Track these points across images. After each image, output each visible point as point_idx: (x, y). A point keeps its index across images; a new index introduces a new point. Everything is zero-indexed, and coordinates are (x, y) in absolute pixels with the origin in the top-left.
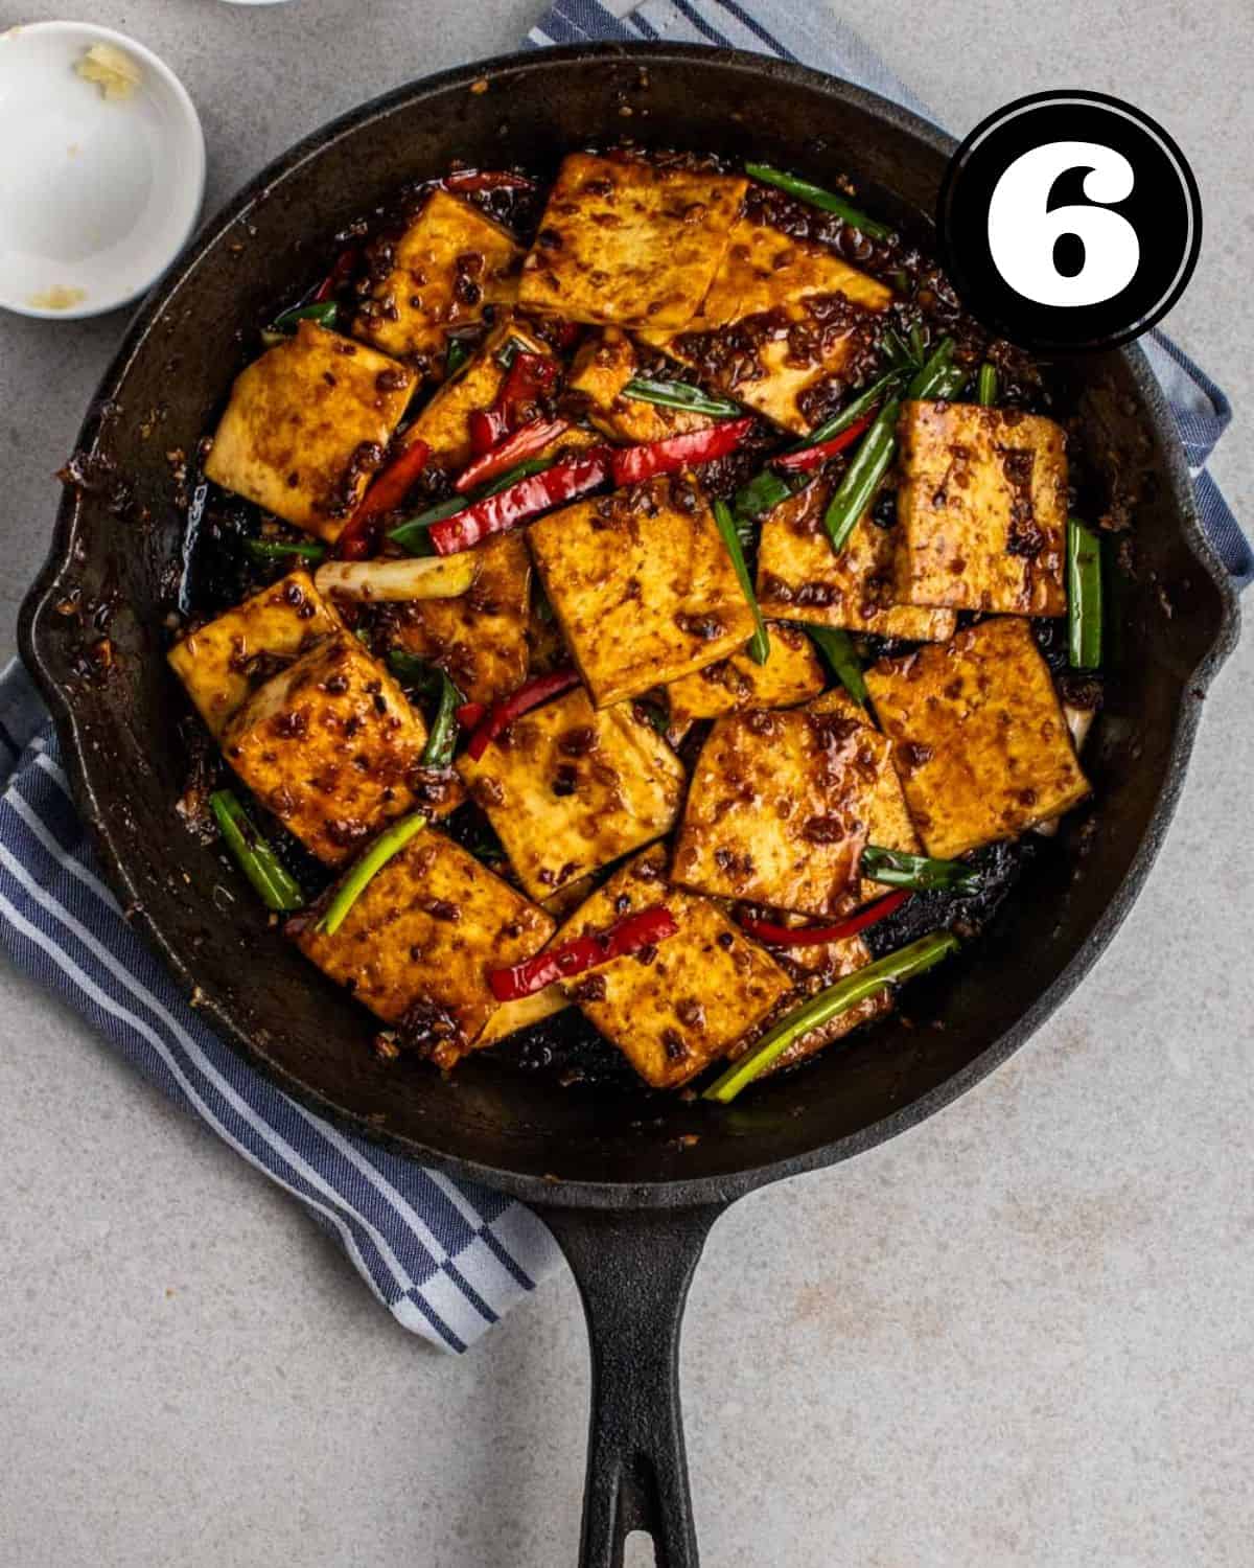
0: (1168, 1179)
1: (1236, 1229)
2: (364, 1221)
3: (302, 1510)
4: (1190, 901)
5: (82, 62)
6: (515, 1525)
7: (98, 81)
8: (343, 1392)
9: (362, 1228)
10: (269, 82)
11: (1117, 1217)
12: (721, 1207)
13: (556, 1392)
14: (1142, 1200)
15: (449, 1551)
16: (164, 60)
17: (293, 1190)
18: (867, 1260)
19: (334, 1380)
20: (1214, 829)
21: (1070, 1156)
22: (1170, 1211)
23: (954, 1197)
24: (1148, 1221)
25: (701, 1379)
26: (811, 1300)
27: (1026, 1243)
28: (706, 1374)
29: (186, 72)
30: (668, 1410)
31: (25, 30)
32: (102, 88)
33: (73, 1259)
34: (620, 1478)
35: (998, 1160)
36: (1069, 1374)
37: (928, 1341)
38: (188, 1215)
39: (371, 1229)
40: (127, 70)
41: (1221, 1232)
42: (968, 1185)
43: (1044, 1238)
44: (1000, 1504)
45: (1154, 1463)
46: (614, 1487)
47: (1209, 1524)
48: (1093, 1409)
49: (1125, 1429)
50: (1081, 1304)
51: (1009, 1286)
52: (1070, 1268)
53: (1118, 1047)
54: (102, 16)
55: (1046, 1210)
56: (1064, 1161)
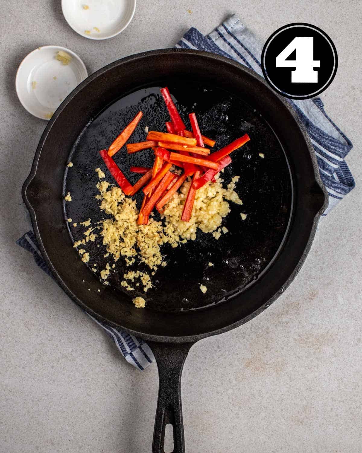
0: (338, 329)
5: (57, 56)
7: (61, 60)
9: (119, 337)
11: (326, 340)
12: (193, 343)
14: (332, 335)
16: (77, 55)
18: (263, 352)
22: (339, 338)
23: (285, 336)
24: (334, 340)
26: (249, 363)
27: (303, 347)
33: (63, 358)
34: (165, 410)
35: (295, 326)
36: (315, 380)
37: (279, 372)
38: (92, 346)
39: (121, 337)
41: (352, 343)
42: (288, 332)
43: (308, 346)
44: (298, 413)
45: (337, 402)
46: (163, 413)
47: (351, 416)
48: (321, 388)
49: (330, 393)
50: (317, 362)
51: (299, 358)
52: (314, 353)
53: (325, 297)
54: (61, 44)
55: (308, 338)
56: (312, 326)
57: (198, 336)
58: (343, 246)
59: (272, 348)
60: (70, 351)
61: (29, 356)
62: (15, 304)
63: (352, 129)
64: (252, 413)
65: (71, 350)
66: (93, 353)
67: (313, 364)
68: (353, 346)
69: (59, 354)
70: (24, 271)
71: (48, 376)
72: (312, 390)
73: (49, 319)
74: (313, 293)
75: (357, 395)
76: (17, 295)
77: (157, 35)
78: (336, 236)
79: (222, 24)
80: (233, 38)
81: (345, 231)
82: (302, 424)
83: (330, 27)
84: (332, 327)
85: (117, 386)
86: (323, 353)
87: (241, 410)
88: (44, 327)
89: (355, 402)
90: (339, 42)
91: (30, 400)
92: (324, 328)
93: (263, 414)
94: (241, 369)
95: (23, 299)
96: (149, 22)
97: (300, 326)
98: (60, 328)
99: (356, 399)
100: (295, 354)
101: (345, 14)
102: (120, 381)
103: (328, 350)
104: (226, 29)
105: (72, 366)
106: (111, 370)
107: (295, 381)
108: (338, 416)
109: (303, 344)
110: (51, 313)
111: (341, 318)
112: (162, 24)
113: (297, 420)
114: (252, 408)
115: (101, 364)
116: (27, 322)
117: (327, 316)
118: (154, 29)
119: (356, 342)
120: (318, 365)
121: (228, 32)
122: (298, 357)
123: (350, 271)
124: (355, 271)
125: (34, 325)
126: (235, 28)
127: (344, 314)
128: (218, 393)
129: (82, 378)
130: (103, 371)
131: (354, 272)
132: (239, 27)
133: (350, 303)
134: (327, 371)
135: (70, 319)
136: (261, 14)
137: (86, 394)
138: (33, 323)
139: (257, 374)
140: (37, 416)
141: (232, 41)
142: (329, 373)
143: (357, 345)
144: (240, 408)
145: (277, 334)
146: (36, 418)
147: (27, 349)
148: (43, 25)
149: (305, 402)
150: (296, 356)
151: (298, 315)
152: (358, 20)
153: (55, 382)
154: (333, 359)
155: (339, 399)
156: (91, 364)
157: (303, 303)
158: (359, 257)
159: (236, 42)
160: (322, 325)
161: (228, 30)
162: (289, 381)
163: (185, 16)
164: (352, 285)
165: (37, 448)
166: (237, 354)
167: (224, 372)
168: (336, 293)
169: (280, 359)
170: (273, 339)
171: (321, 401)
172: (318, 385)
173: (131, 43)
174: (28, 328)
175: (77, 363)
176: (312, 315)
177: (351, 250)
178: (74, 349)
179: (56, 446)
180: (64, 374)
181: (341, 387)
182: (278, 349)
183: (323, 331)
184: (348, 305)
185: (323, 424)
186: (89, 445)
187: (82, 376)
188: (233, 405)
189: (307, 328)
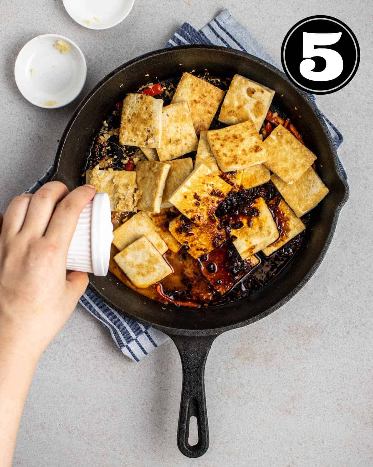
0: (328, 322)
1: (345, 334)
2: (116, 328)
3: (112, 406)
4: (333, 252)
5: (56, 44)
6: (165, 409)
7: (60, 49)
8: (123, 376)
9: (115, 329)
10: (102, 49)
11: (315, 331)
12: (216, 336)
13: (176, 376)
14: (322, 327)
15: (149, 415)
16: (76, 43)
17: (99, 319)
18: (253, 342)
19: (121, 373)
20: (339, 234)
21: (303, 316)
22: (328, 329)
23: (275, 326)
24: (323, 332)
25: (212, 372)
26: (239, 353)
27: (292, 338)
28: (213, 371)
29: (82, 47)
30: (202, 386)
31: (41, 36)
32: (61, 51)
33: (55, 343)
34: (189, 403)
35: (285, 317)
36: (304, 370)
37: (268, 362)
38: (83, 332)
39: (117, 330)
40: (67, 46)
41: (341, 335)
42: (278, 323)
43: (297, 337)
44: (286, 403)
45: (325, 393)
46: (188, 405)
47: (339, 408)
48: (310, 379)
49: (318, 384)
50: (306, 353)
52: (304, 344)
53: (315, 289)
54: (61, 33)
55: (297, 330)
57: (221, 329)
59: (262, 338)
63: (346, 124)
64: (240, 402)
66: (85, 340)
67: (301, 355)
68: (341, 338)
72: (300, 381)
75: (345, 387)
77: (155, 27)
79: (214, 19)
80: (225, 33)
82: (290, 414)
84: (322, 319)
85: (107, 372)
86: (312, 344)
87: (230, 399)
89: (342, 393)
92: (313, 319)
93: (252, 404)
94: (231, 358)
96: (148, 14)
97: (290, 317)
99: (344, 390)
100: (284, 345)
101: (342, 10)
102: (111, 367)
103: (317, 341)
104: (218, 24)
105: (63, 352)
106: (103, 356)
107: (284, 371)
108: (325, 407)
109: (293, 335)
111: (331, 311)
113: (284, 410)
114: (241, 397)
115: (92, 350)
117: (317, 308)
120: (307, 357)
122: (287, 347)
123: (340, 264)
124: (346, 264)
126: (227, 23)
127: (334, 306)
129: (74, 364)
130: (94, 357)
131: (344, 265)
132: (231, 22)
133: (340, 296)
134: (315, 362)
137: (77, 380)
139: (247, 364)
141: (224, 36)
143: (345, 337)
144: (229, 396)
145: (267, 325)
148: (43, 14)
149: (293, 393)
150: (285, 347)
152: (355, 17)
153: (47, 367)
154: (322, 351)
155: (327, 390)
156: (83, 350)
158: (350, 250)
160: (312, 316)
161: (220, 25)
162: (277, 371)
163: (184, 8)
164: (342, 278)
166: (227, 344)
167: (214, 361)
168: (326, 286)
169: (269, 350)
170: (262, 329)
171: (309, 391)
172: (306, 376)
175: (69, 349)
176: (302, 306)
177: (342, 243)
178: (66, 335)
179: (46, 430)
180: (55, 359)
181: (329, 378)
182: (267, 340)
183: (313, 323)
184: (337, 298)
185: (310, 414)
186: (78, 430)
187: (74, 362)
188: (221, 394)
189: (297, 319)
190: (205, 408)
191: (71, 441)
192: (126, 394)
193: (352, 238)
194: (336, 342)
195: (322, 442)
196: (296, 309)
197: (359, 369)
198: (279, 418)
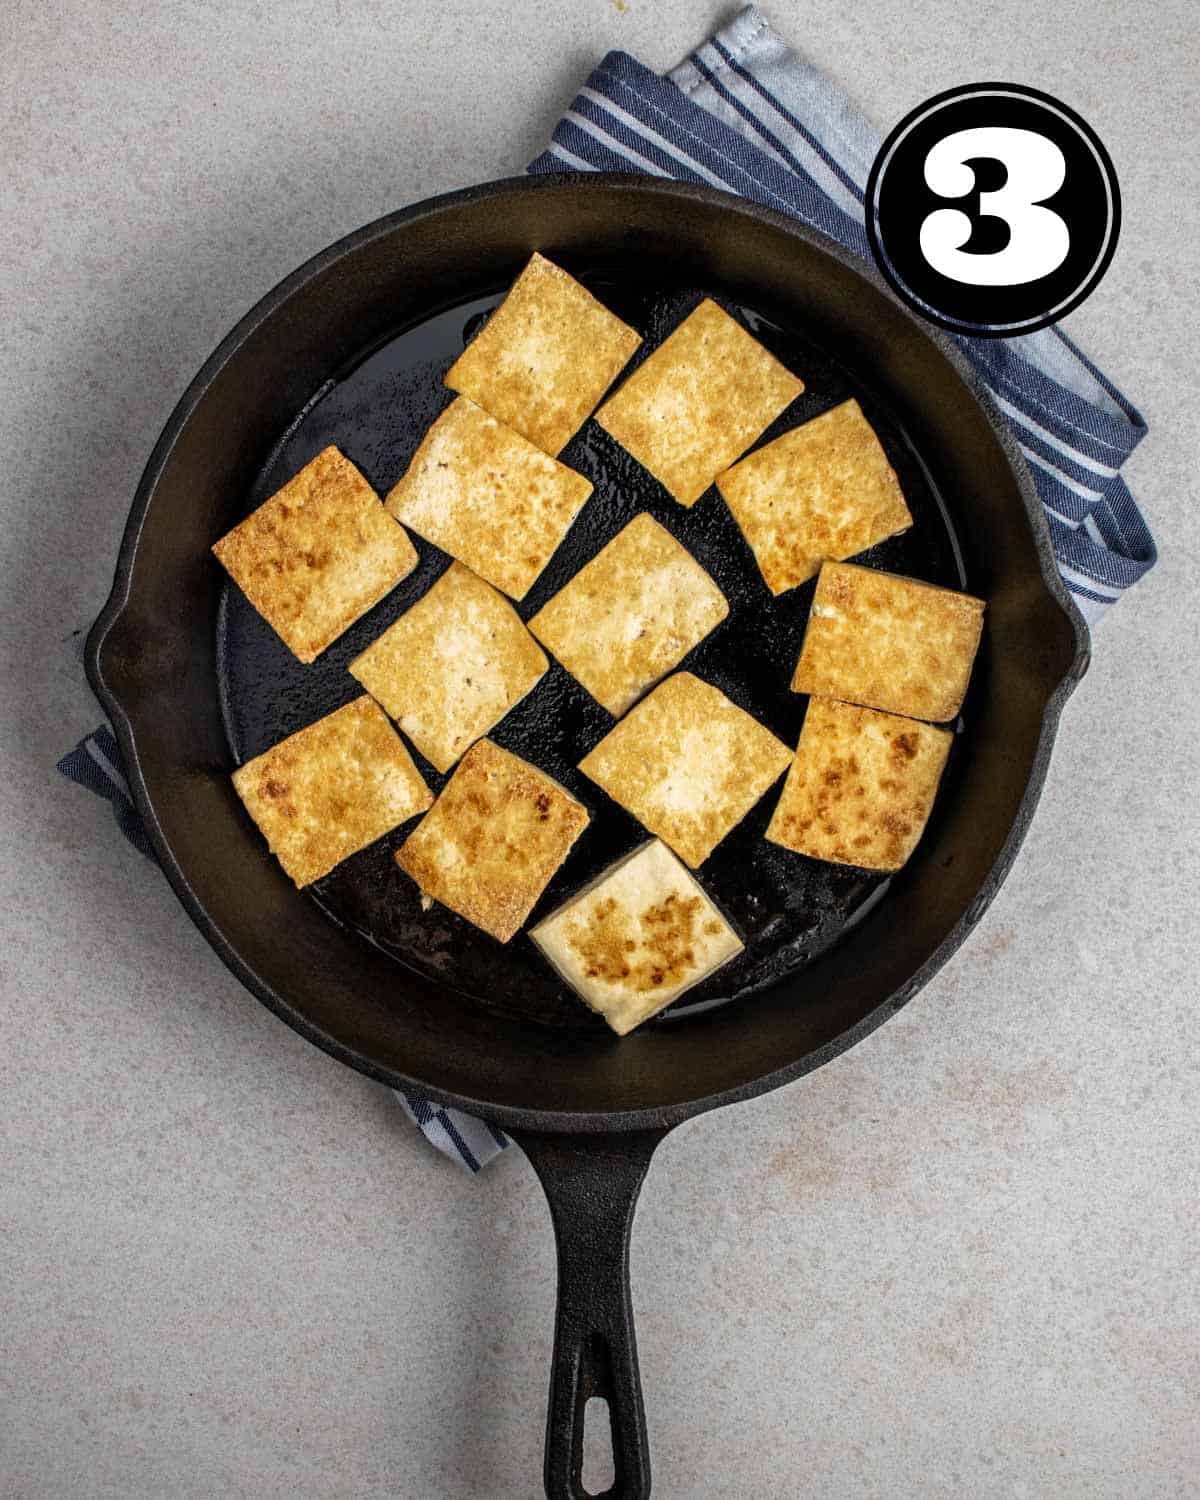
0: (1079, 1056)
3: (364, 1333)
8: (400, 1234)
11: (1037, 1088)
12: (665, 1131)
14: (1058, 1074)
19: (392, 1225)
21: (998, 1037)
22: (1081, 1083)
23: (902, 1072)
26: (785, 1157)
27: (962, 1110)
30: (620, 1296)
33: (176, 1125)
34: (581, 1355)
35: (939, 1041)
36: (998, 1218)
38: (271, 1089)
41: (1123, 1100)
43: (977, 1106)
44: (941, 1325)
45: (1068, 1291)
46: (576, 1362)
47: (1114, 1341)
48: (1018, 1246)
49: (1044, 1263)
50: (1008, 1160)
51: (947, 1144)
52: (998, 1129)
53: (1038, 948)
55: (977, 1082)
56: (993, 1041)
57: (682, 1108)
58: (1100, 784)
59: (861, 1111)
60: (200, 1104)
61: (64, 1117)
62: (26, 948)
64: (788, 1322)
65: (201, 1100)
66: (275, 1113)
67: (991, 1167)
68: (1124, 1112)
69: (165, 1112)
70: (57, 839)
71: (127, 1184)
72: (987, 1252)
73: (134, 996)
74: (998, 935)
75: (1135, 1271)
76: (34, 915)
77: (511, 81)
78: (1077, 752)
79: (712, 39)
80: (747, 85)
81: (1108, 735)
82: (952, 1362)
83: (1076, 66)
84: (1060, 1048)
85: (349, 1220)
86: (1027, 1130)
87: (754, 1309)
88: (117, 1022)
89: (1126, 1293)
90: (1106, 118)
91: (67, 1261)
92: (1031, 1048)
93: (826, 1326)
94: (757, 1177)
95: (49, 930)
96: (486, 39)
97: (953, 1042)
98: (169, 1027)
99: (1131, 1284)
100: (934, 1132)
101: (1128, 28)
102: (360, 1204)
103: (1042, 1122)
104: (725, 54)
105: (204, 1154)
106: (334, 1169)
107: (932, 1220)
108: (1069, 1339)
109: (962, 1100)
110: (142, 977)
111: (1090, 1020)
112: (527, 45)
113: (935, 1347)
114: (790, 1304)
115: (299, 1147)
116: (63, 1004)
117: (1044, 1011)
118: (501, 60)
119: (1135, 1098)
120: (1010, 1171)
121: (732, 64)
122: (943, 1140)
123: (1120, 865)
124: (1140, 867)
125: (83, 1015)
126: (753, 51)
127: (1099, 1005)
128: (679, 1252)
130: (306, 1173)
131: (1133, 868)
132: (768, 46)
133: (1118, 972)
134: (1037, 1191)
135: (202, 1000)
136: (853, 20)
137: (249, 1245)
138: (81, 1007)
139: (811, 1196)
140: (86, 1313)
141: (745, 93)
142: (1045, 1198)
143: (1137, 1107)
144: (751, 1303)
145: (877, 1067)
146: (83, 1318)
147: (59, 1093)
148: (138, 37)
149: (962, 1291)
150: (938, 1139)
151: (948, 1005)
153: (150, 1204)
154: (1061, 1153)
155: (1075, 1284)
156: (269, 1149)
157: (965, 967)
158: (1151, 821)
159: (758, 95)
160: (1026, 1039)
161: (732, 57)
162: (912, 1219)
163: (605, 19)
164: (1127, 911)
165: (84, 1417)
166: (746, 1128)
167: (702, 1186)
168: (1074, 937)
169: (884, 1148)
170: (862, 1080)
171: (1015, 1287)
172: (1007, 1237)
173: (426, 103)
174: (64, 1024)
175: (221, 1143)
176: (994, 1005)
177: (1127, 797)
178: (213, 1099)
179: (146, 1411)
180: (178, 1179)
181: (1084, 1243)
182: (879, 1116)
183: (1030, 1059)
184: (1111, 977)
185: (1020, 1363)
186: (253, 1413)
187: (239, 1187)
188: (727, 1294)
189: (976, 1048)
190: (632, 1369)
191: (228, 1448)
192: (412, 1291)
193: (1160, 780)
194: (1107, 1124)
195: (1059, 1453)
196: (974, 1014)
197: (1183, 1215)
198: (915, 1373)
